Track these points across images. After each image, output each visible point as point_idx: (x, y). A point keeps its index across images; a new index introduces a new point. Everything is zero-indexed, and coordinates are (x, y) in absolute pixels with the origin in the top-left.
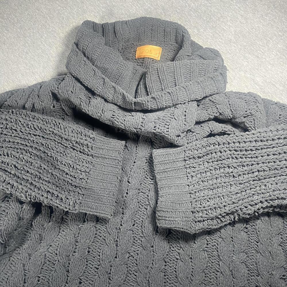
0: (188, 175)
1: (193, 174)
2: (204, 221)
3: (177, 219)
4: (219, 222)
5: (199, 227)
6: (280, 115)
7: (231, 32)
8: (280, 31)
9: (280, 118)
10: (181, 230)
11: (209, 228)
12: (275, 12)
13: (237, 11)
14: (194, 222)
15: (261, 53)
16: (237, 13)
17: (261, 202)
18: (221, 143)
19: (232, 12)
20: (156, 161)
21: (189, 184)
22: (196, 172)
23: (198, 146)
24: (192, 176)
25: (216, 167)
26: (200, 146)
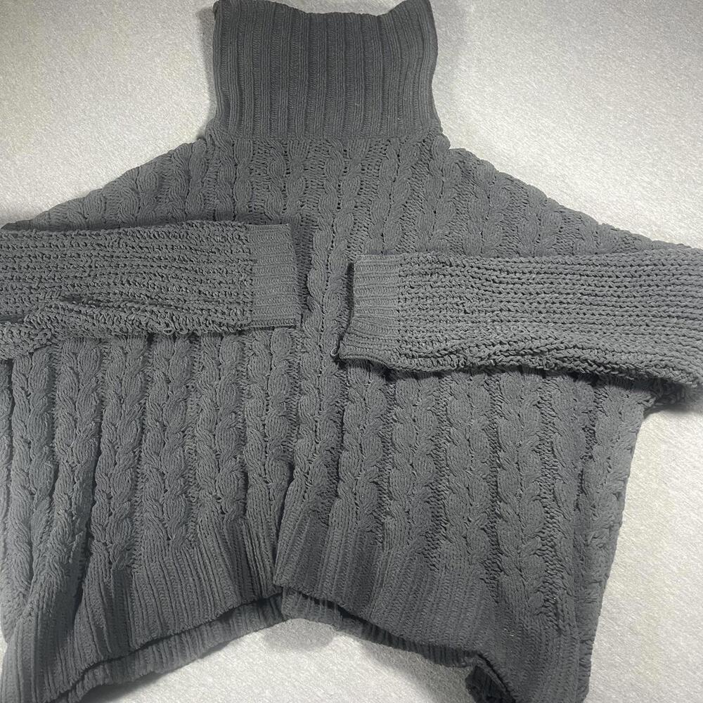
0: (400, 296)
1: (407, 296)
2: (413, 357)
3: (372, 347)
4: (435, 363)
5: (405, 363)
6: (561, 228)
7: (462, 133)
8: (533, 130)
9: (560, 232)
10: (375, 360)
11: (418, 369)
12: (526, 106)
13: (470, 105)
14: (398, 354)
15: (506, 159)
16: (469, 108)
17: (501, 343)
18: (454, 264)
19: (462, 107)
20: (357, 274)
21: (400, 308)
22: (413, 295)
23: (421, 258)
24: (406, 299)
25: (442, 294)
26: (424, 260)
